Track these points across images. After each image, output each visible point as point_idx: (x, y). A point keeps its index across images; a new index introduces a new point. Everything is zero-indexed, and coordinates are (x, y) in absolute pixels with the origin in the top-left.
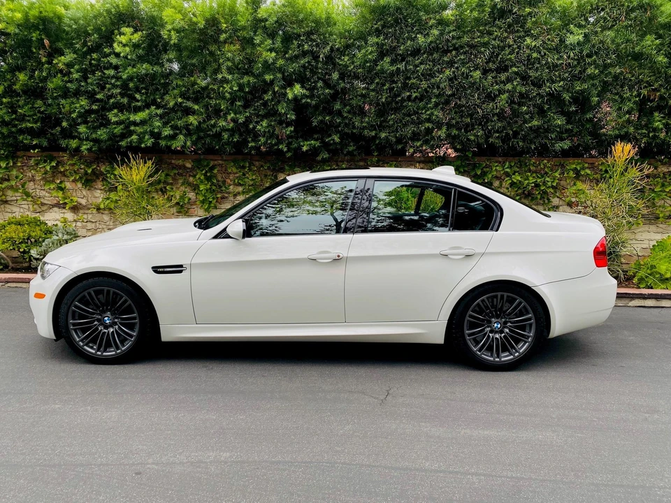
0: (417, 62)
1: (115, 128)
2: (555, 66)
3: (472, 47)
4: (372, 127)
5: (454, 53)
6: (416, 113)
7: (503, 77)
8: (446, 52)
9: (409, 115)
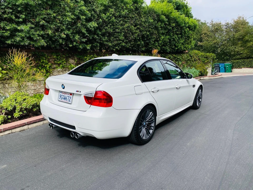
0: (120, 20)
1: (5, 33)
2: (144, 27)
3: (130, 18)
4: (107, 41)
5: (127, 18)
6: (117, 37)
7: (136, 28)
8: (125, 18)
9: (116, 38)
